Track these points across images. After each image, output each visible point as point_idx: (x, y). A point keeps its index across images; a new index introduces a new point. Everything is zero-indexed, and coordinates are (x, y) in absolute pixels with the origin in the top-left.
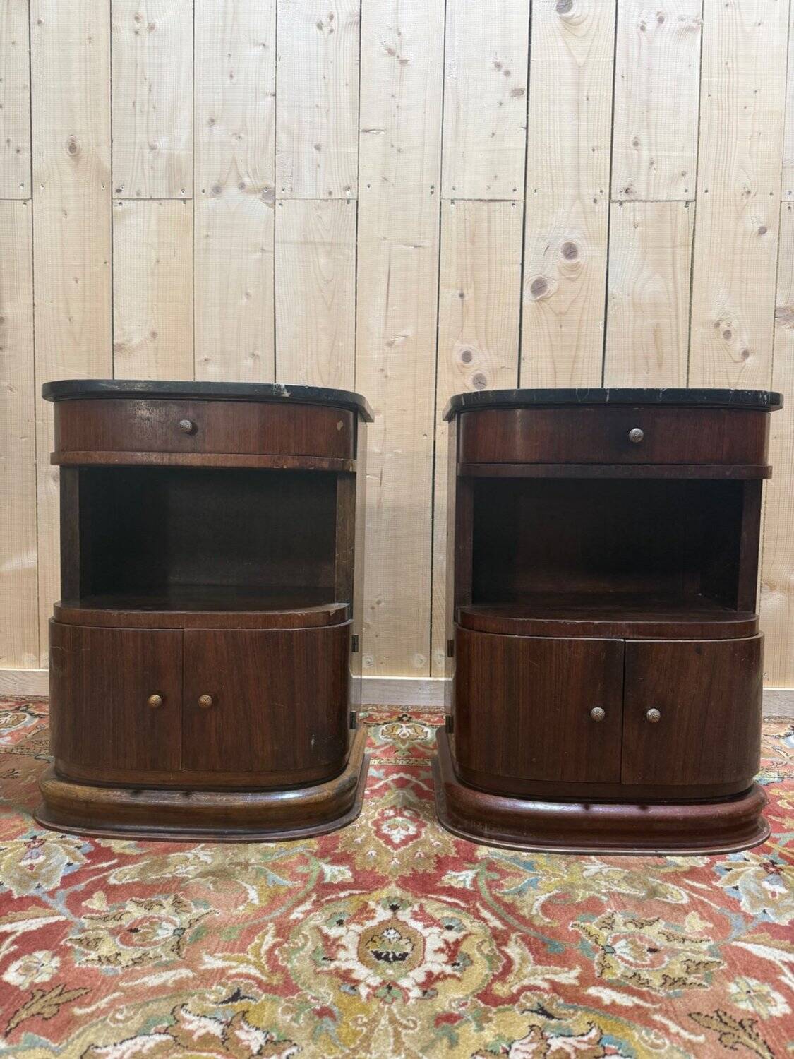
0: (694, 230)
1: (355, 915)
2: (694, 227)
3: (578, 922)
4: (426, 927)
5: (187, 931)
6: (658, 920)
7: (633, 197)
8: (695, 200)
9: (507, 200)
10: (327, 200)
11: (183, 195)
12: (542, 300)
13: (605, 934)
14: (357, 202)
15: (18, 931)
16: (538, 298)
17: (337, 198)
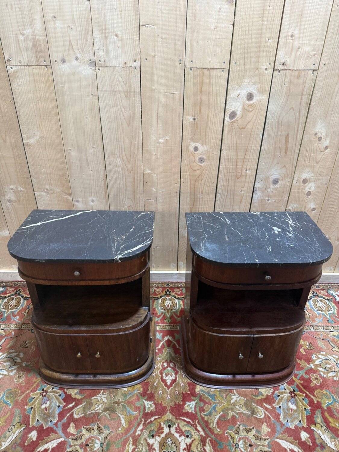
0: (314, 86)
1: (157, 431)
2: (315, 85)
3: (228, 431)
4: (180, 436)
5: (104, 444)
6: (253, 429)
7: (286, 68)
8: (318, 70)
9: (220, 69)
10: (124, 67)
11: (45, 64)
12: (234, 122)
13: (237, 437)
14: (140, 69)
15: (50, 448)
16: (232, 120)
17: (129, 66)
